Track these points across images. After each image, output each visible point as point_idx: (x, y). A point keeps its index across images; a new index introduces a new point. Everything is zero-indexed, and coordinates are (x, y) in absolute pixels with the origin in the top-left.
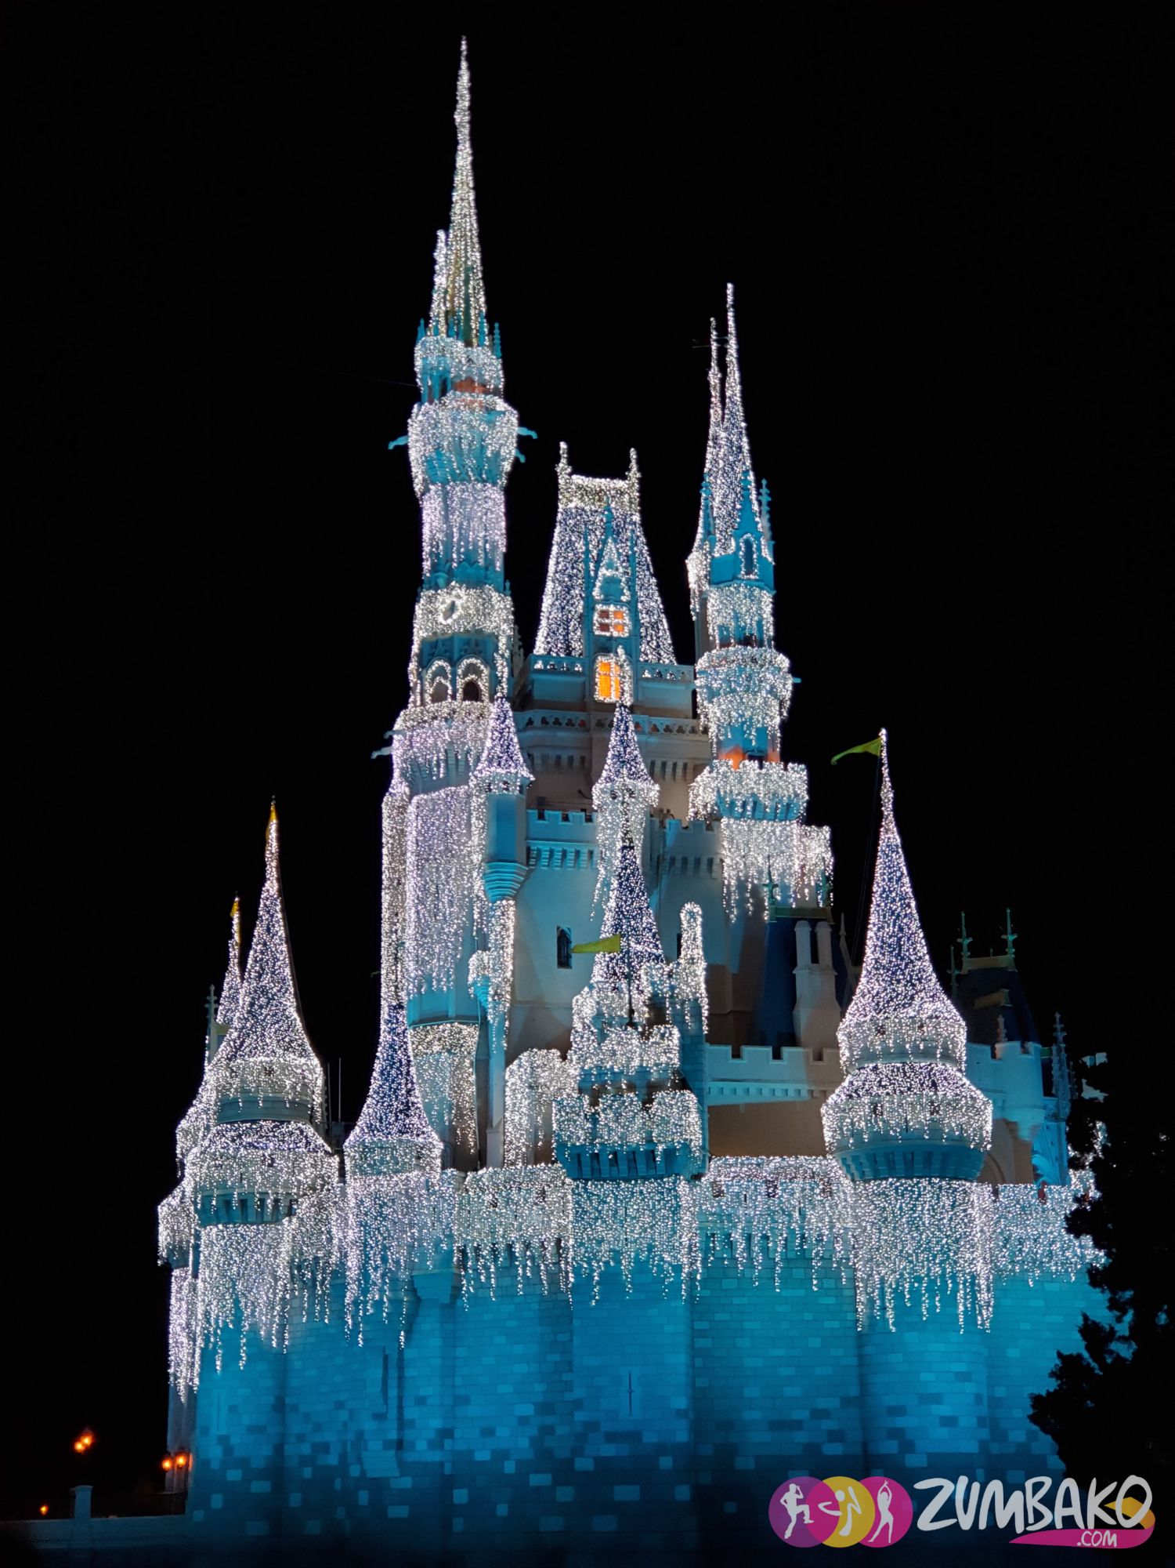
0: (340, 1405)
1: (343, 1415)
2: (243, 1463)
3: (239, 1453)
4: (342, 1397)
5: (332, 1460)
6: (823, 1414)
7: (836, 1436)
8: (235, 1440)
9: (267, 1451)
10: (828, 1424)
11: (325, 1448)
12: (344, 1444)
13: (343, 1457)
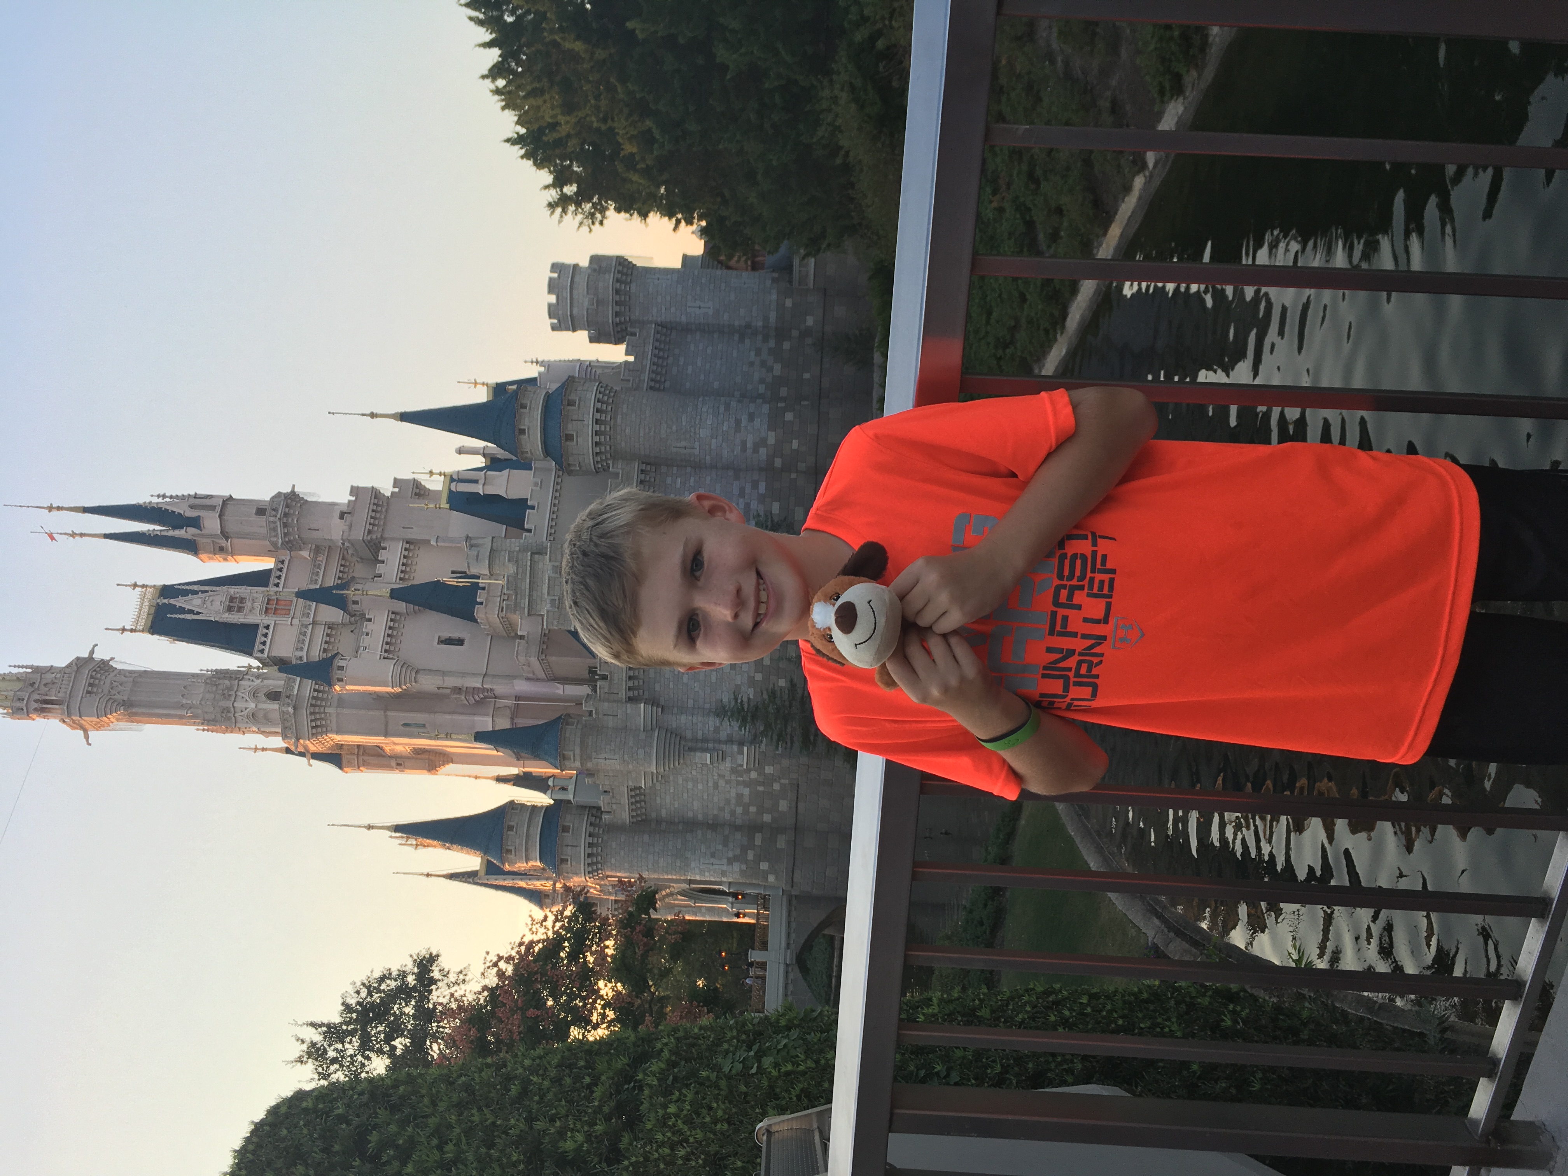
0: (716, 786)
1: (722, 783)
2: (744, 849)
3: (738, 852)
4: (711, 784)
5: (746, 791)
6: (742, 494)
7: (755, 485)
8: (730, 855)
9: (738, 836)
10: (748, 489)
11: (739, 796)
12: (738, 783)
13: (745, 784)
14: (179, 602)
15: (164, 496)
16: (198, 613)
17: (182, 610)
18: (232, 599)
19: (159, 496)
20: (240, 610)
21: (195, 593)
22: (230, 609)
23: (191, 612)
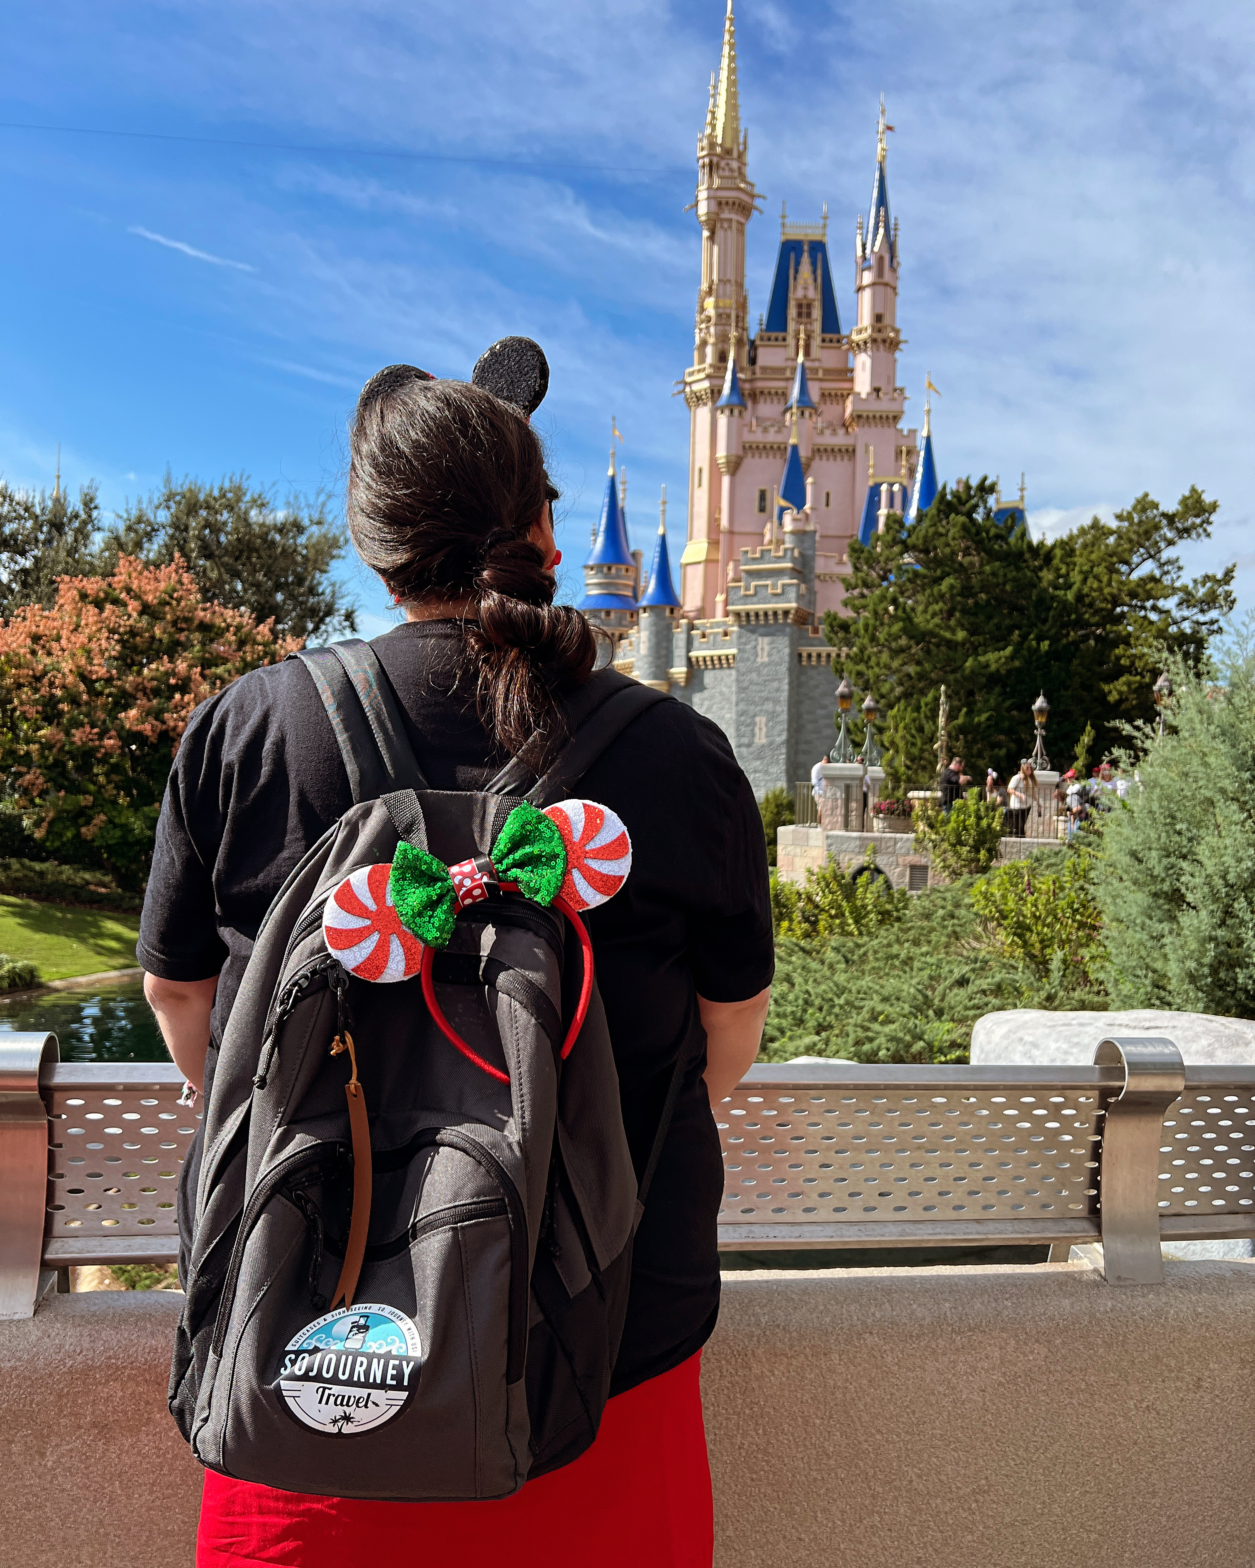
14: (806, 259)
15: (896, 229)
16: (795, 278)
17: (798, 263)
18: (809, 306)
19: (896, 225)
20: (800, 315)
21: (814, 272)
22: (800, 306)
23: (797, 271)
